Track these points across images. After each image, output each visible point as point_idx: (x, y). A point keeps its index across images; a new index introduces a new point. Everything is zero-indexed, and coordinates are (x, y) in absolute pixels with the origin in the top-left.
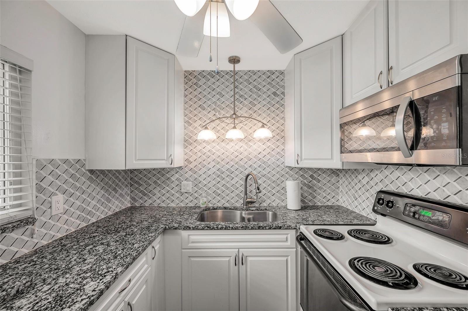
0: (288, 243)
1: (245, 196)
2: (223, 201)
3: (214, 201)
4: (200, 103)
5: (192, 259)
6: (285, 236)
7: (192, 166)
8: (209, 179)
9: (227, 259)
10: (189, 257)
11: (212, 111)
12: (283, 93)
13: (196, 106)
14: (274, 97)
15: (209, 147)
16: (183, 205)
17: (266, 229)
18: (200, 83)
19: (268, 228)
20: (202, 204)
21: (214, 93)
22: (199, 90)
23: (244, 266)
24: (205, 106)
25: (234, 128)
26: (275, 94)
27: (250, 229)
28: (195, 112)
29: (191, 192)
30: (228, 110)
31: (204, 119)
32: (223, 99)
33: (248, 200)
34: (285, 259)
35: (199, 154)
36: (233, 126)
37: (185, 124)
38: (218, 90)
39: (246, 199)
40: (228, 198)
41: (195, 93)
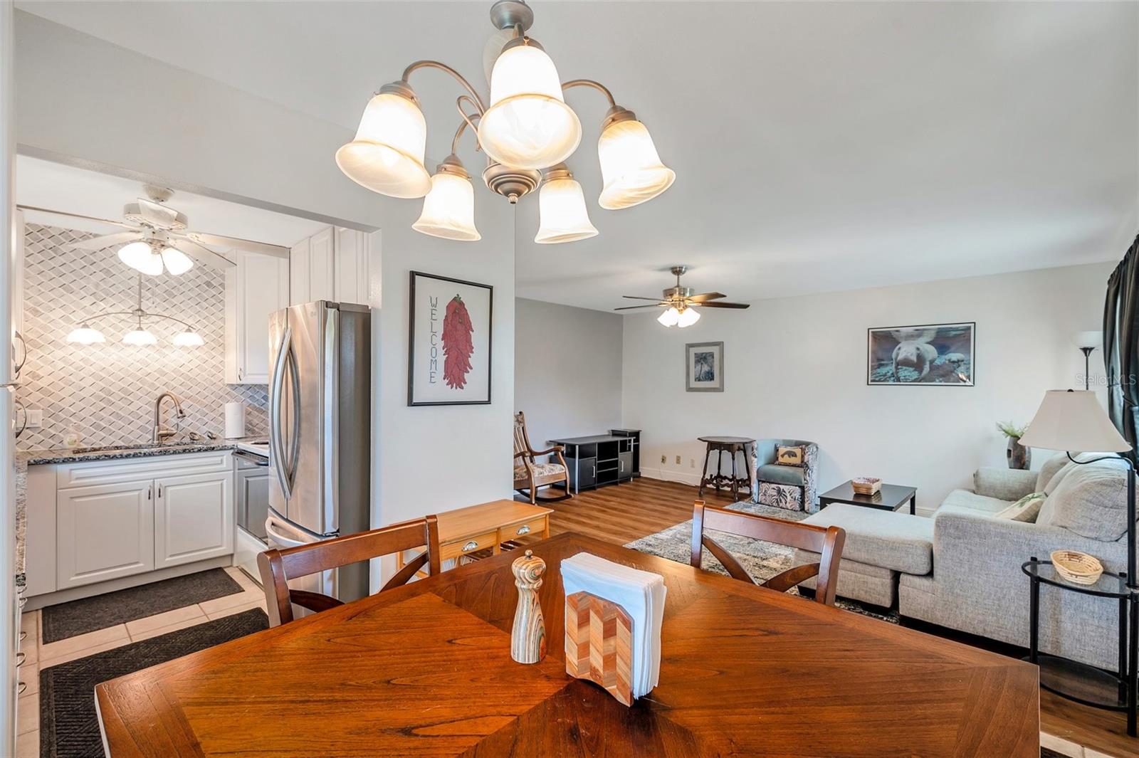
0: (224, 465)
1: (157, 427)
2: (112, 438)
3: (93, 439)
4: (62, 280)
5: (77, 500)
6: (220, 459)
7: (41, 383)
8: (82, 405)
9: (137, 493)
10: (72, 498)
11: (88, 296)
12: (222, 285)
13: (53, 284)
14: (207, 288)
15: (82, 353)
16: (20, 450)
17: (194, 452)
18: (63, 248)
19: (196, 450)
20: (69, 444)
21: (93, 268)
22: (62, 260)
23: (162, 498)
24: (73, 287)
25: (140, 329)
26: (208, 284)
27: (171, 454)
28: (52, 295)
29: (41, 426)
30: (123, 298)
31: (71, 309)
32: (112, 281)
33: (161, 432)
34: (220, 483)
35: (61, 364)
36: (138, 326)
37: (27, 313)
38: (103, 265)
39: (158, 431)
40: (121, 433)
41: (52, 263)
